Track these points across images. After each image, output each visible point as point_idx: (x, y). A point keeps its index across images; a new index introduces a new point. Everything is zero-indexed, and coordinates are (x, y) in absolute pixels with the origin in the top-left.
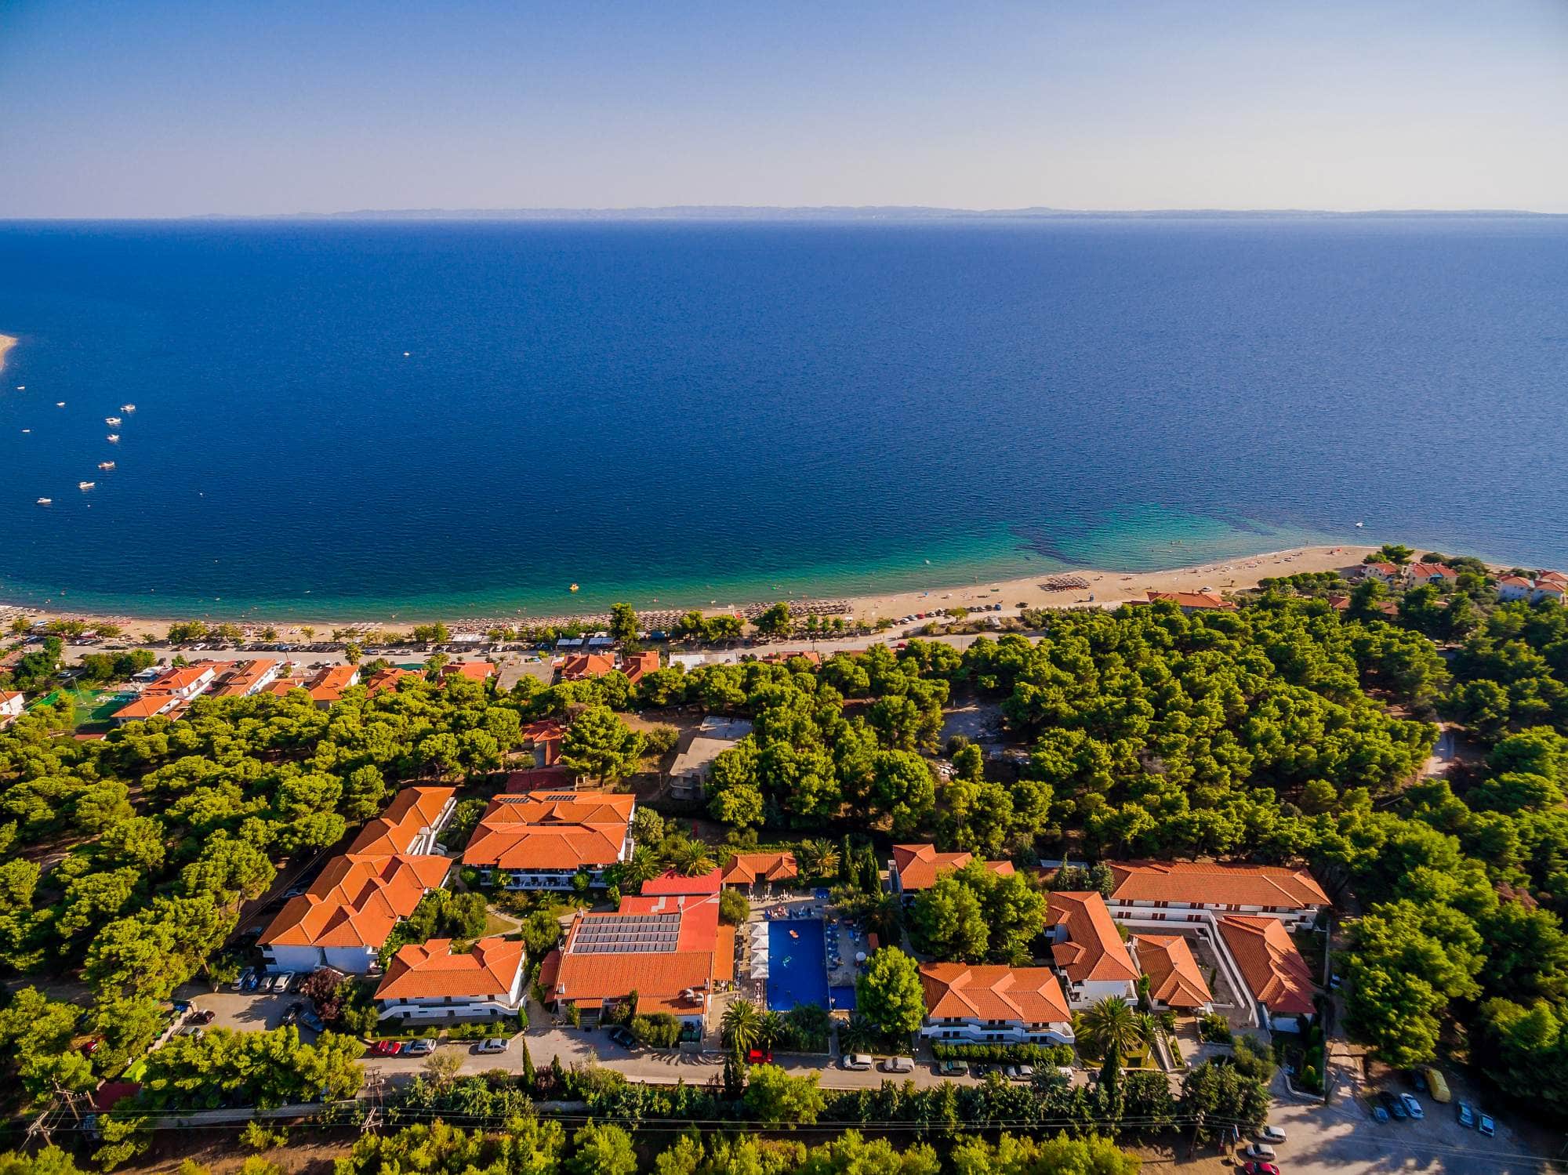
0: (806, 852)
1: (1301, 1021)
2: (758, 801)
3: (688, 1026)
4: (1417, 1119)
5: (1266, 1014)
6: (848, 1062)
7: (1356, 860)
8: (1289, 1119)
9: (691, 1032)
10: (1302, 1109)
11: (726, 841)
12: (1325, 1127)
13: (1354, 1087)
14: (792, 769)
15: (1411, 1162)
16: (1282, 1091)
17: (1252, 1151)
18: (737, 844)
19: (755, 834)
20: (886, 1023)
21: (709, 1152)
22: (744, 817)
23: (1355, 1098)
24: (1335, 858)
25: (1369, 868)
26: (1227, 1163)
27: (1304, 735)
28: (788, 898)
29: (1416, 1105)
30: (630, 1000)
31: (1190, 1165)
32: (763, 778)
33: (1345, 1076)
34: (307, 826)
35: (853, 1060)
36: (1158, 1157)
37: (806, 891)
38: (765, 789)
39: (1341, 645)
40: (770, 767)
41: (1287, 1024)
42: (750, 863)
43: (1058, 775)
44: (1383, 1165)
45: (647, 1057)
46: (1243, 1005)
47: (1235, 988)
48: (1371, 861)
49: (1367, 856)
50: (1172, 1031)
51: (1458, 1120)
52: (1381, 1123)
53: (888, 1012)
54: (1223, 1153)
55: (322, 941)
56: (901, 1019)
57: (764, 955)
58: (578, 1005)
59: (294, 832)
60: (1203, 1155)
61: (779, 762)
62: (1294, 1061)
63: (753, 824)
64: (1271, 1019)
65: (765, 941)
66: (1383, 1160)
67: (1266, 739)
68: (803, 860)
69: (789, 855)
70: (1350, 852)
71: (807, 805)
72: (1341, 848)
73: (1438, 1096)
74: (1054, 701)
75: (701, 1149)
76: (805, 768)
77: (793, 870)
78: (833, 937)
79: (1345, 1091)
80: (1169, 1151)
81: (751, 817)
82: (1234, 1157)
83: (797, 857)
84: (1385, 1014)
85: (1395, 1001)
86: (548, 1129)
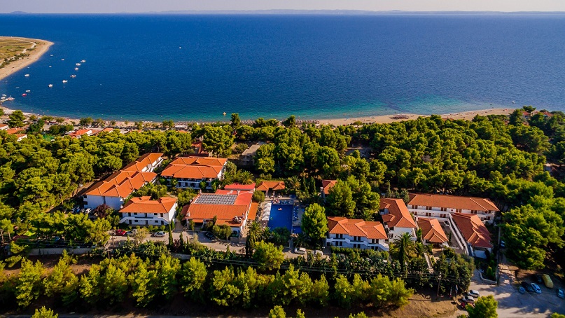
0: (289, 181)
1: (487, 252)
2: (273, 163)
3: (235, 232)
4: (539, 293)
5: (472, 249)
6: (296, 250)
7: (509, 194)
8: (482, 289)
9: (236, 234)
10: (488, 286)
11: (259, 177)
12: (498, 294)
13: (511, 281)
14: (286, 152)
15: (537, 310)
16: (478, 279)
17: (464, 299)
18: (263, 178)
19: (270, 175)
20: (311, 233)
21: (236, 275)
22: (267, 168)
23: (511, 285)
24: (500, 193)
25: (515, 197)
26: (454, 303)
27: (489, 155)
28: (281, 198)
29: (537, 287)
30: (214, 220)
31: (437, 303)
32: (275, 155)
33: (507, 276)
34: (108, 159)
35: (298, 250)
36: (423, 299)
37: (288, 196)
38: (276, 159)
39: (505, 130)
40: (278, 152)
41: (480, 254)
42: (267, 184)
43: (389, 161)
44: (524, 310)
45: (218, 243)
46: (462, 248)
47: (459, 242)
48: (515, 195)
49: (514, 192)
50: (431, 253)
51: (557, 295)
52: (522, 294)
53: (313, 228)
54: (452, 299)
55: (105, 195)
56: (317, 230)
57: (269, 213)
58: (194, 221)
59: (103, 161)
60: (443, 300)
61: (282, 149)
62: (484, 268)
63: (270, 172)
64: (474, 250)
65: (270, 209)
66: (524, 308)
67: (473, 155)
68: (288, 184)
69: (283, 182)
70: (507, 191)
71: (290, 165)
72: (503, 189)
73: (548, 285)
74: (389, 140)
75: (233, 274)
76: (291, 152)
77: (284, 187)
78: (296, 210)
79: (507, 282)
80: (429, 297)
81: (269, 168)
82: (456, 301)
83: (286, 183)
84: (521, 243)
85: (524, 238)
86: (175, 262)
